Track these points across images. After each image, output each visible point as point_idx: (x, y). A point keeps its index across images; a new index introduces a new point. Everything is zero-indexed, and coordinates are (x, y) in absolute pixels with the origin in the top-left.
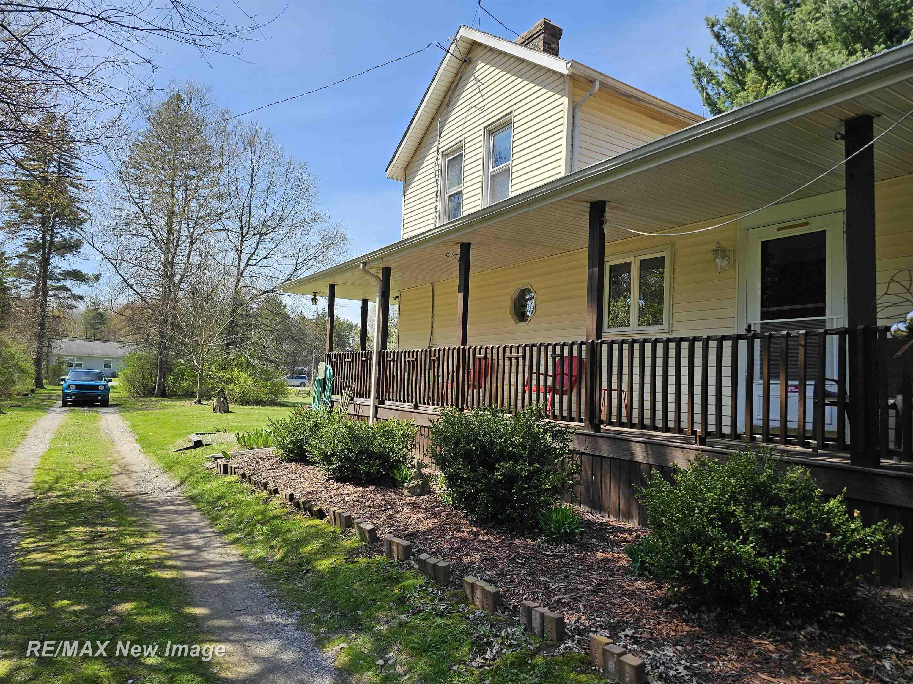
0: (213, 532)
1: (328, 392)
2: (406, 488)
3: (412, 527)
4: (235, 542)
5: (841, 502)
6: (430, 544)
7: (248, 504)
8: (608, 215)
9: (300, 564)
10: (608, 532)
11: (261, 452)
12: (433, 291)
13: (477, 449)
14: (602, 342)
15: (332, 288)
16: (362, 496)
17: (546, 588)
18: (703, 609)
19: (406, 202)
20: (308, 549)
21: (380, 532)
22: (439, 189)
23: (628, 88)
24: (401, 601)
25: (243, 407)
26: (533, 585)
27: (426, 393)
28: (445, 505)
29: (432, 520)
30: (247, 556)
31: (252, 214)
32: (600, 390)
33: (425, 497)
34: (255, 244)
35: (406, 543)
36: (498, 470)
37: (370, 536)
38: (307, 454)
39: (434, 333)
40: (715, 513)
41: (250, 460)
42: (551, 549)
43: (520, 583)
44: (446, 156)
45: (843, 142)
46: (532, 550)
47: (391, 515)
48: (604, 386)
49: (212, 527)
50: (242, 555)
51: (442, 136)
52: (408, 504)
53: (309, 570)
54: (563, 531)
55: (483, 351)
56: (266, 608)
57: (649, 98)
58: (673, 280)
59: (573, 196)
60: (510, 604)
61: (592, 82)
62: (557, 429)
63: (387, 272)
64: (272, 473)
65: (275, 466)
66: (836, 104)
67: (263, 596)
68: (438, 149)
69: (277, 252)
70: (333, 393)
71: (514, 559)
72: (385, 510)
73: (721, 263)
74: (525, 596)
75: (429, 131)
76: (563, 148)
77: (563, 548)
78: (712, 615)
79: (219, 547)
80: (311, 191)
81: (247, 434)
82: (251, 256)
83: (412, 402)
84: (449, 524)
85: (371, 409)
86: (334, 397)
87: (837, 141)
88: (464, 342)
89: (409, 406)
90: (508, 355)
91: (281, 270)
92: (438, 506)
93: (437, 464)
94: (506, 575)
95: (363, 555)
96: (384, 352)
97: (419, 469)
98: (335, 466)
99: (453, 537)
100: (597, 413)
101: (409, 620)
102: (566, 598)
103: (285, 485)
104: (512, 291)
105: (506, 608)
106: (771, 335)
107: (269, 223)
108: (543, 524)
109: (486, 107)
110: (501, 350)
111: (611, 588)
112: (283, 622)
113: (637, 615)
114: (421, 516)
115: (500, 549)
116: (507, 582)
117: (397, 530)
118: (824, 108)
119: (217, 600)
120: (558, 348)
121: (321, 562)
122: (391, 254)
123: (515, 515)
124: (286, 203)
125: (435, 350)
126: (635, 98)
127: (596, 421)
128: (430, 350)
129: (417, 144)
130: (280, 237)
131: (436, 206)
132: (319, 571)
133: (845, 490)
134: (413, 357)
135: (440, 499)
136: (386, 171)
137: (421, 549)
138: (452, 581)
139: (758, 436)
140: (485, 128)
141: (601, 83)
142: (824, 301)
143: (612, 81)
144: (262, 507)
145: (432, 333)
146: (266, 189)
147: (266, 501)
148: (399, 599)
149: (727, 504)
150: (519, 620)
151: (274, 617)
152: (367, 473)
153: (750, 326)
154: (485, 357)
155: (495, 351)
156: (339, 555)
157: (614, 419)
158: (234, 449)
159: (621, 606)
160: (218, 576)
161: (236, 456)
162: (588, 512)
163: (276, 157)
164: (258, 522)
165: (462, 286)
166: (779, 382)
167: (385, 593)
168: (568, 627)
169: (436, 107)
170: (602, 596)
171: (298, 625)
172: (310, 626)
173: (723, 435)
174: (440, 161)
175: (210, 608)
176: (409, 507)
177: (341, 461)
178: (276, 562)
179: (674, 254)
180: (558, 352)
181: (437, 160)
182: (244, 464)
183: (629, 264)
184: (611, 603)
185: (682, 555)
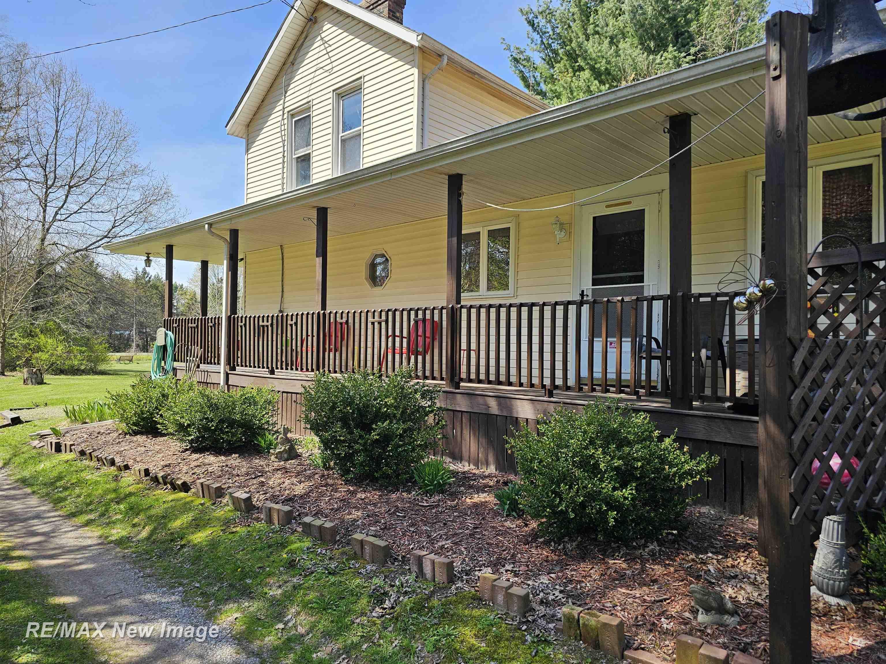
0: (59, 516)
1: (169, 360)
2: (273, 454)
3: (287, 492)
4: (88, 523)
5: (674, 441)
6: (309, 507)
7: (96, 483)
8: (465, 187)
9: (172, 541)
10: (472, 480)
11: (95, 426)
12: (282, 254)
13: (353, 413)
14: (462, 307)
15: (170, 249)
16: (227, 466)
17: (429, 537)
18: (566, 539)
19: (249, 161)
20: (176, 524)
21: (255, 499)
22: (286, 149)
23: (473, 65)
24: (291, 565)
25: (57, 377)
26: (416, 535)
27: (279, 358)
28: (316, 467)
29: (307, 483)
30: (107, 537)
31: (58, 163)
32: (460, 350)
33: (293, 461)
34: (64, 197)
35: (287, 508)
36: (374, 430)
37: (245, 506)
38: (159, 426)
39: (285, 296)
40: (578, 457)
41: (86, 436)
42: (426, 500)
43: (404, 535)
44: (293, 116)
45: (668, 135)
46: (410, 502)
47: (263, 482)
48: (464, 346)
49: (56, 510)
50: (100, 537)
51: (287, 95)
52: (278, 470)
53: (184, 545)
54: (435, 482)
55: (344, 315)
56: (143, 589)
57: (490, 76)
58: (517, 249)
59: (434, 168)
60: (398, 555)
61: (440, 56)
62: (425, 388)
63: (234, 234)
64: (116, 448)
65: (118, 440)
66: (665, 103)
67: (136, 577)
68: (284, 108)
69: (90, 206)
70: (175, 360)
71: (394, 513)
72: (255, 478)
73: (560, 235)
74: (411, 546)
75: (272, 89)
76: (414, 119)
77: (437, 498)
78: (574, 544)
79: (71, 531)
80: (130, 141)
81: (77, 408)
82: (59, 209)
83: (268, 368)
84: (325, 486)
85: (222, 376)
86: (176, 364)
87: (664, 134)
88: (324, 307)
89: (264, 372)
90: (370, 319)
91: (96, 227)
92: (309, 469)
93: (311, 429)
94: (390, 529)
95: (241, 524)
96: (234, 318)
97: (285, 434)
98: (193, 437)
99: (332, 498)
100: (458, 372)
101: (302, 582)
102: (448, 544)
103: (135, 460)
104: (366, 256)
105: (396, 559)
106: (608, 301)
107: (80, 174)
108: (417, 478)
109: (335, 70)
110: (363, 315)
111: (485, 530)
112: (166, 600)
113: (512, 551)
114: (295, 480)
115: (379, 505)
116: (392, 536)
117: (273, 496)
118: (657, 105)
119: (84, 587)
120: (420, 313)
121: (196, 536)
122: (240, 216)
123: (390, 472)
124: (98, 153)
125: (287, 315)
126: (478, 74)
127: (457, 379)
128: (282, 316)
129: (260, 101)
130: (94, 190)
131: (283, 167)
132: (195, 545)
133: (676, 430)
134: (268, 322)
135: (308, 462)
136: (226, 127)
137: (302, 513)
138: (339, 540)
139: (597, 388)
140: (334, 91)
141: (449, 59)
142: (643, 270)
143: (459, 57)
144: (113, 485)
145: (282, 297)
146: (75, 135)
147: (116, 478)
148: (290, 563)
149: (586, 448)
150: (409, 569)
151: (154, 596)
152: (229, 442)
153: (583, 291)
154: (347, 322)
155: (357, 315)
156: (214, 526)
157: (473, 376)
158: (63, 425)
159: (497, 545)
160: (78, 561)
161: (67, 432)
162: (450, 462)
163: (85, 100)
164: (112, 500)
165: (320, 251)
166: (601, 339)
167: (272, 559)
168: (456, 569)
169: (280, 64)
170: (479, 538)
171: (183, 601)
172: (196, 601)
173: (568, 388)
174: (286, 121)
175: (79, 595)
176: (279, 472)
177: (199, 432)
178: (143, 541)
179: (518, 225)
180: (420, 316)
181: (283, 119)
182: (79, 440)
183: (479, 233)
184: (488, 544)
185: (552, 494)
